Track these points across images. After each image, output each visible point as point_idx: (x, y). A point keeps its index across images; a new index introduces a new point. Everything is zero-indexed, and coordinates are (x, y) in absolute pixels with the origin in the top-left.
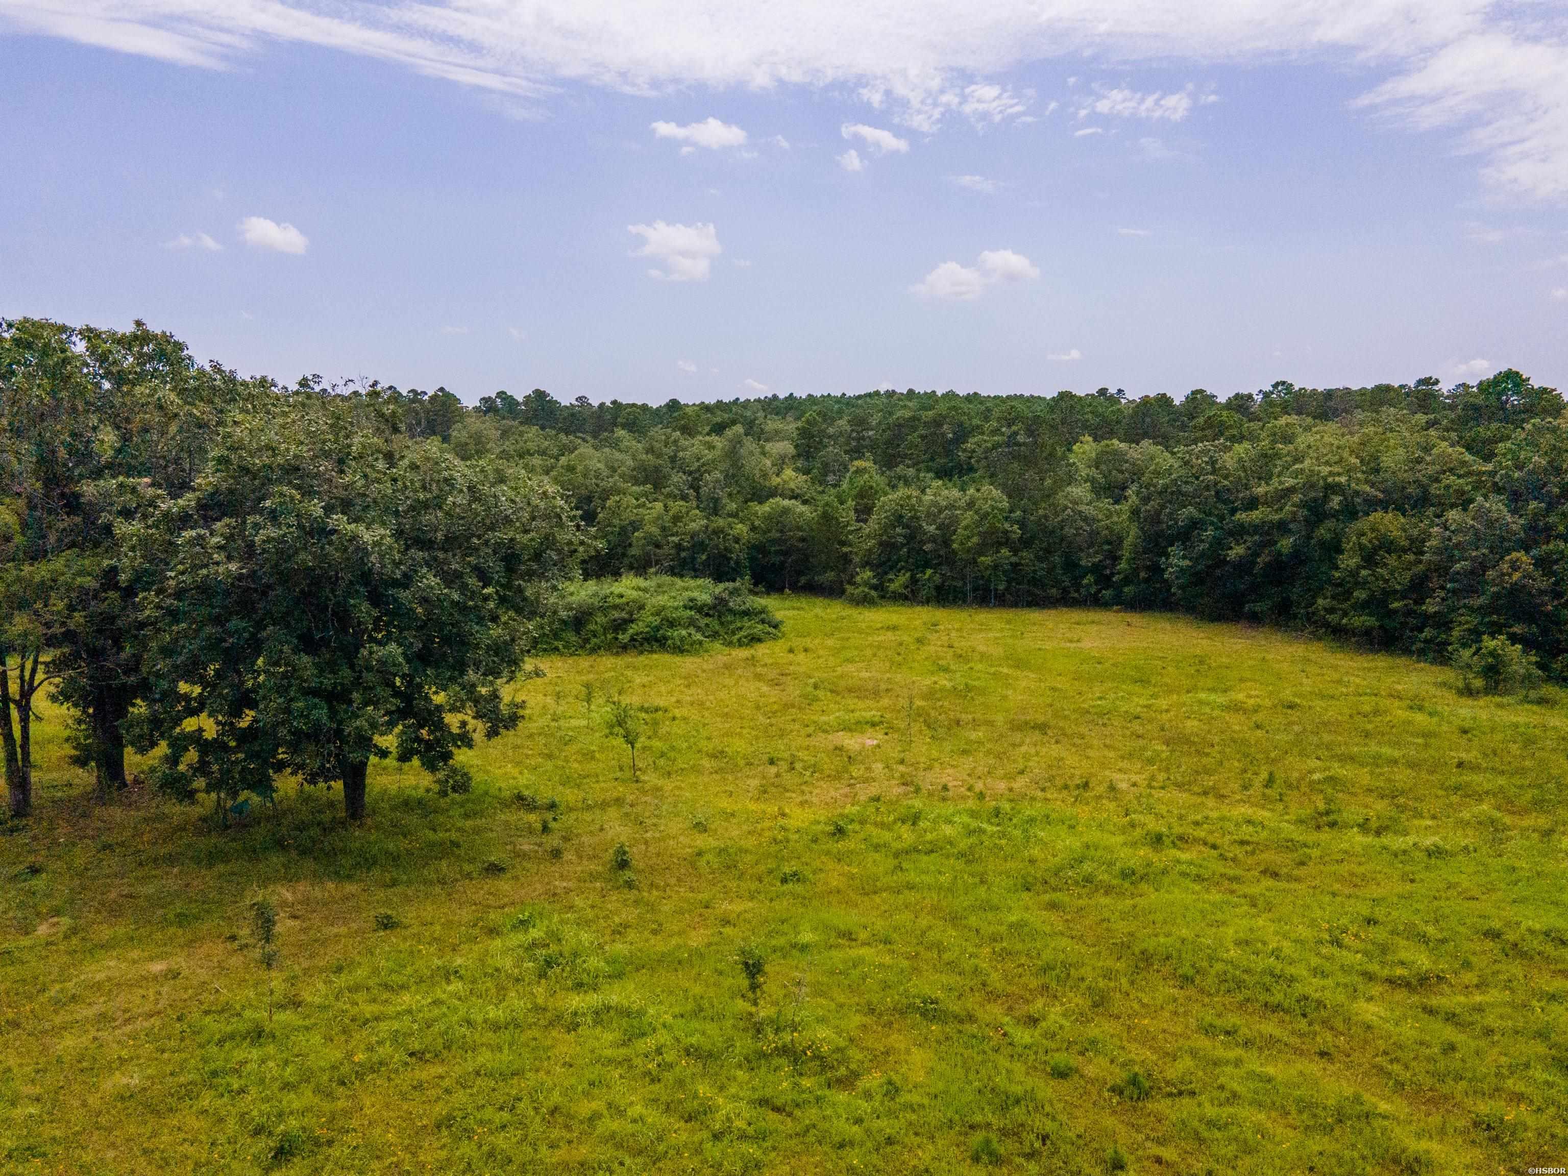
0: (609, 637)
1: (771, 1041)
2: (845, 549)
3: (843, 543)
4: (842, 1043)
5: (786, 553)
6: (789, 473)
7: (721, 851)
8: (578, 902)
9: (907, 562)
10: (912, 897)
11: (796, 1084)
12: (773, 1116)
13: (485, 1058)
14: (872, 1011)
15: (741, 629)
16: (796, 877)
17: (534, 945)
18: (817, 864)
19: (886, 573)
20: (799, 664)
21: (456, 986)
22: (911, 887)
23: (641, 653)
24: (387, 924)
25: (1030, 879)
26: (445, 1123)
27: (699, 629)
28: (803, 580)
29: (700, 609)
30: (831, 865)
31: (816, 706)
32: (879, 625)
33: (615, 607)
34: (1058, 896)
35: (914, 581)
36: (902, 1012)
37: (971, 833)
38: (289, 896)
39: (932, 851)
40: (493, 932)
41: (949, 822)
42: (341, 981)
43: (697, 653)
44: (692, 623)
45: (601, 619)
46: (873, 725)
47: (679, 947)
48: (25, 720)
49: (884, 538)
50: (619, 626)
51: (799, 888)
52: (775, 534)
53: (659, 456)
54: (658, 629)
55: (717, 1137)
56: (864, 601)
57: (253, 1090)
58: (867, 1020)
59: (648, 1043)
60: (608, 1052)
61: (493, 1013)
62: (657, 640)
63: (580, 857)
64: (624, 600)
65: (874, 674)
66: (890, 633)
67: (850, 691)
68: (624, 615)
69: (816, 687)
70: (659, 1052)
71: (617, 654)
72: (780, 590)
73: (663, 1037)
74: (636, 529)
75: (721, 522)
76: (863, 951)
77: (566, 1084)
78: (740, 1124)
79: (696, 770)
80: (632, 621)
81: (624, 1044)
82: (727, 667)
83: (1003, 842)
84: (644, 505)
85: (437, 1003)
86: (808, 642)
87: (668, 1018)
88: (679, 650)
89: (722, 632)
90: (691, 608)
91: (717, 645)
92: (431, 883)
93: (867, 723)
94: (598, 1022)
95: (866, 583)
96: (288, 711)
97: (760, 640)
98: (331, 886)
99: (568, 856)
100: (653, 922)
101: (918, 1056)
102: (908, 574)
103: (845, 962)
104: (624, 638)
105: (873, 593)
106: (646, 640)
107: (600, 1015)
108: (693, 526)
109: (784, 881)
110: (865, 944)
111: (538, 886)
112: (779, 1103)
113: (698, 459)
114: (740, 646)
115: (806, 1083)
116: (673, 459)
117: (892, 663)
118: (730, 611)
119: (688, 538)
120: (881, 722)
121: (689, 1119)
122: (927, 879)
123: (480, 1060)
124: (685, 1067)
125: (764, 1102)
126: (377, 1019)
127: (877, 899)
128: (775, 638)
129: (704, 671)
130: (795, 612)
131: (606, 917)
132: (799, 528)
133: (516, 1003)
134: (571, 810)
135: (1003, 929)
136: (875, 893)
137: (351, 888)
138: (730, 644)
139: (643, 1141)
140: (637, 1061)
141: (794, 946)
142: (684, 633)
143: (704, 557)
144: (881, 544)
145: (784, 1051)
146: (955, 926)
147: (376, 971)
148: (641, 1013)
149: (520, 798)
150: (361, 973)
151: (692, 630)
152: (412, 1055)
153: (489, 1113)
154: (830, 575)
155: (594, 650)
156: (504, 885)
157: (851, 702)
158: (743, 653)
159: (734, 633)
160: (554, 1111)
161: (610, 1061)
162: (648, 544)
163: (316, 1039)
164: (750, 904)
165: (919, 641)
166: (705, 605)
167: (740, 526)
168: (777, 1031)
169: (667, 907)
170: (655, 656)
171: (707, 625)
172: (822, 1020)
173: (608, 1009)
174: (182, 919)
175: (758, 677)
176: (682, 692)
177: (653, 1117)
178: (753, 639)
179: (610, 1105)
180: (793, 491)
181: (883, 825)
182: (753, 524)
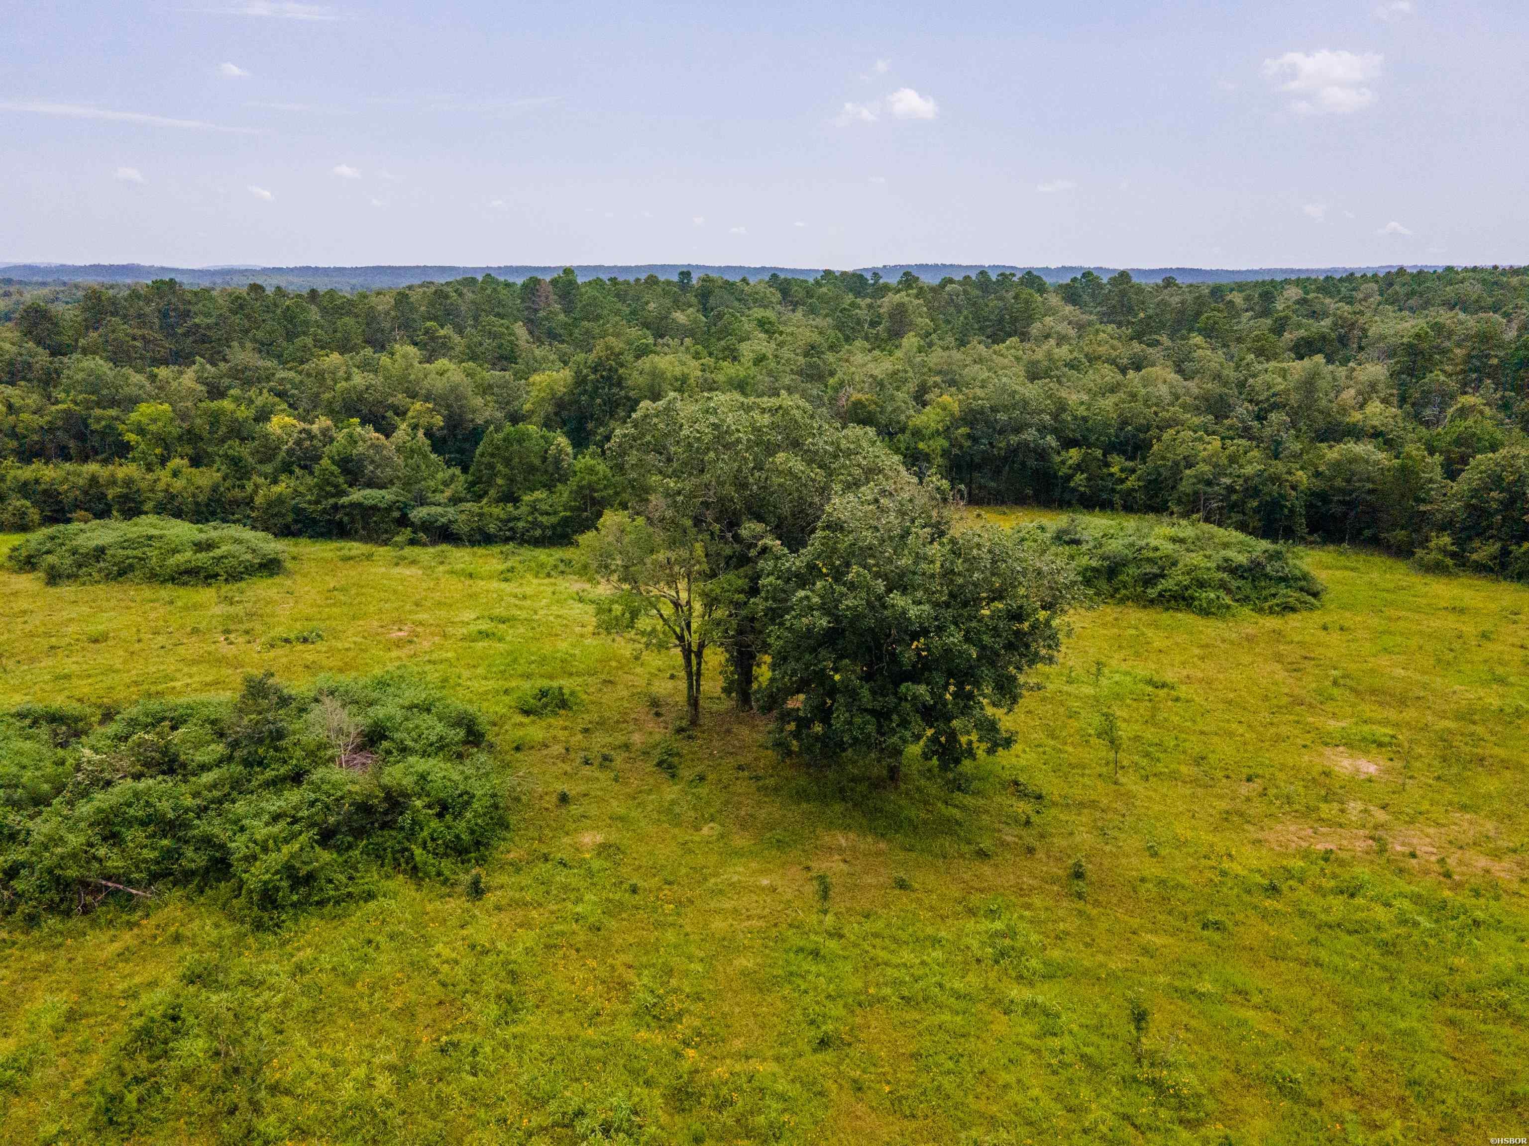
0: (1139, 589)
1: (1145, 1072)
2: (1422, 508)
3: (1419, 500)
4: (1202, 1090)
5: (1350, 505)
6: (1375, 407)
7: (1162, 883)
8: (1037, 901)
9: (1499, 530)
10: (1315, 973)
11: (1155, 1112)
12: (1130, 1129)
13: (946, 1017)
14: (1238, 1071)
15: (1274, 595)
16: (1218, 926)
17: (997, 934)
18: (1240, 917)
19: (1470, 539)
20: (1328, 646)
21: (938, 954)
22: (1318, 964)
23: (1167, 609)
24: (902, 885)
25: (1442, 989)
26: (915, 1056)
27: (1229, 591)
28: (1367, 533)
29: (1235, 570)
30: (1254, 919)
31: (1329, 707)
32: (1443, 604)
33: (1149, 560)
34: (1461, 1013)
35: (1505, 552)
36: (1264, 1081)
37: (1404, 922)
38: (843, 842)
39: (1356, 931)
40: (972, 912)
41: (1388, 905)
42: (868, 926)
43: (1223, 618)
44: (1223, 585)
45: (1132, 570)
46: (1380, 745)
47: (1101, 965)
48: (699, 664)
49: (1474, 501)
50: (1149, 580)
51: (1216, 937)
52: (1339, 483)
53: (1225, 384)
54: (1187, 588)
55: (1085, 1131)
56: (1436, 569)
57: (812, 993)
58: (1230, 1077)
59: (1055, 1043)
60: (1027, 1040)
61: (958, 985)
62: (1184, 599)
63: (1049, 857)
64: (1158, 554)
65: (1409, 673)
66: (1452, 617)
67: (1373, 692)
68: (1155, 570)
69: (1335, 683)
70: (1062, 1051)
71: (1145, 607)
72: (1339, 541)
73: (1067, 1041)
74: (1190, 466)
75: (1279, 467)
76: (1251, 1013)
77: (995, 1055)
78: (1103, 1128)
79: (1174, 776)
80: (1163, 576)
81: (1038, 1038)
82: (1250, 639)
83: (1432, 942)
84: (1200, 439)
85: (923, 963)
86: (1349, 618)
87: (1075, 1027)
88: (1205, 612)
89: (1254, 596)
90: (1224, 570)
91: (1246, 611)
92: (936, 856)
93: (1374, 742)
94: (1025, 1013)
95: (1443, 551)
96: (850, 723)
97: (1293, 610)
98: (869, 839)
99: (1040, 855)
100: (1089, 935)
101: (1259, 1124)
102: (1498, 545)
103: (1232, 1019)
104: (1152, 592)
105: (1449, 562)
106: (1175, 598)
107: (1030, 1008)
108: (1249, 470)
109: (1205, 927)
110: (1256, 1007)
111: (1012, 877)
112: (1138, 1122)
113: (1269, 388)
114: (1271, 613)
115: (1163, 1113)
116: (1241, 385)
117: (1439, 661)
118: (1267, 576)
119: (1241, 481)
120: (1390, 744)
121: (1070, 1110)
122: (1337, 960)
123: (943, 1017)
124: (1079, 1070)
125: (1126, 1117)
126: (886, 964)
127: (1283, 966)
128: (1312, 608)
129: (1224, 641)
130: (1347, 573)
131: (1054, 921)
132: (1369, 479)
133: (973, 981)
134: (1054, 804)
135: (1388, 1032)
136: (1283, 959)
137: (882, 845)
138: (1260, 611)
139: (1034, 1117)
140: (1046, 1054)
141: (1194, 992)
142: (1212, 595)
143: (1256, 504)
144: (1468, 506)
145: (1153, 1083)
146: (1345, 1014)
147: (889, 925)
148: (1058, 1016)
149: (1016, 783)
150: (880, 925)
151: (1222, 593)
152: (903, 998)
153: (941, 1058)
154: (1400, 534)
155: (1122, 601)
156: (987, 870)
157: (1368, 709)
158: (1271, 622)
159: (1266, 599)
160: (982, 1073)
161: (1028, 1047)
162: (1199, 482)
163: (849, 968)
164: (1171, 940)
165: (1485, 636)
166: (1241, 566)
167: (1300, 473)
168: (1152, 1065)
169: (1103, 925)
170: (1180, 615)
171: (1239, 588)
172: (1192, 1066)
173: (1035, 1005)
174: (780, 844)
175: (1279, 658)
176: (1195, 666)
177: (1046, 1101)
178: (1284, 609)
179: (1019, 1081)
180: (1374, 427)
181: (1318, 890)
182: (1316, 468)
